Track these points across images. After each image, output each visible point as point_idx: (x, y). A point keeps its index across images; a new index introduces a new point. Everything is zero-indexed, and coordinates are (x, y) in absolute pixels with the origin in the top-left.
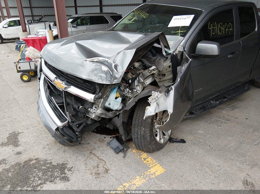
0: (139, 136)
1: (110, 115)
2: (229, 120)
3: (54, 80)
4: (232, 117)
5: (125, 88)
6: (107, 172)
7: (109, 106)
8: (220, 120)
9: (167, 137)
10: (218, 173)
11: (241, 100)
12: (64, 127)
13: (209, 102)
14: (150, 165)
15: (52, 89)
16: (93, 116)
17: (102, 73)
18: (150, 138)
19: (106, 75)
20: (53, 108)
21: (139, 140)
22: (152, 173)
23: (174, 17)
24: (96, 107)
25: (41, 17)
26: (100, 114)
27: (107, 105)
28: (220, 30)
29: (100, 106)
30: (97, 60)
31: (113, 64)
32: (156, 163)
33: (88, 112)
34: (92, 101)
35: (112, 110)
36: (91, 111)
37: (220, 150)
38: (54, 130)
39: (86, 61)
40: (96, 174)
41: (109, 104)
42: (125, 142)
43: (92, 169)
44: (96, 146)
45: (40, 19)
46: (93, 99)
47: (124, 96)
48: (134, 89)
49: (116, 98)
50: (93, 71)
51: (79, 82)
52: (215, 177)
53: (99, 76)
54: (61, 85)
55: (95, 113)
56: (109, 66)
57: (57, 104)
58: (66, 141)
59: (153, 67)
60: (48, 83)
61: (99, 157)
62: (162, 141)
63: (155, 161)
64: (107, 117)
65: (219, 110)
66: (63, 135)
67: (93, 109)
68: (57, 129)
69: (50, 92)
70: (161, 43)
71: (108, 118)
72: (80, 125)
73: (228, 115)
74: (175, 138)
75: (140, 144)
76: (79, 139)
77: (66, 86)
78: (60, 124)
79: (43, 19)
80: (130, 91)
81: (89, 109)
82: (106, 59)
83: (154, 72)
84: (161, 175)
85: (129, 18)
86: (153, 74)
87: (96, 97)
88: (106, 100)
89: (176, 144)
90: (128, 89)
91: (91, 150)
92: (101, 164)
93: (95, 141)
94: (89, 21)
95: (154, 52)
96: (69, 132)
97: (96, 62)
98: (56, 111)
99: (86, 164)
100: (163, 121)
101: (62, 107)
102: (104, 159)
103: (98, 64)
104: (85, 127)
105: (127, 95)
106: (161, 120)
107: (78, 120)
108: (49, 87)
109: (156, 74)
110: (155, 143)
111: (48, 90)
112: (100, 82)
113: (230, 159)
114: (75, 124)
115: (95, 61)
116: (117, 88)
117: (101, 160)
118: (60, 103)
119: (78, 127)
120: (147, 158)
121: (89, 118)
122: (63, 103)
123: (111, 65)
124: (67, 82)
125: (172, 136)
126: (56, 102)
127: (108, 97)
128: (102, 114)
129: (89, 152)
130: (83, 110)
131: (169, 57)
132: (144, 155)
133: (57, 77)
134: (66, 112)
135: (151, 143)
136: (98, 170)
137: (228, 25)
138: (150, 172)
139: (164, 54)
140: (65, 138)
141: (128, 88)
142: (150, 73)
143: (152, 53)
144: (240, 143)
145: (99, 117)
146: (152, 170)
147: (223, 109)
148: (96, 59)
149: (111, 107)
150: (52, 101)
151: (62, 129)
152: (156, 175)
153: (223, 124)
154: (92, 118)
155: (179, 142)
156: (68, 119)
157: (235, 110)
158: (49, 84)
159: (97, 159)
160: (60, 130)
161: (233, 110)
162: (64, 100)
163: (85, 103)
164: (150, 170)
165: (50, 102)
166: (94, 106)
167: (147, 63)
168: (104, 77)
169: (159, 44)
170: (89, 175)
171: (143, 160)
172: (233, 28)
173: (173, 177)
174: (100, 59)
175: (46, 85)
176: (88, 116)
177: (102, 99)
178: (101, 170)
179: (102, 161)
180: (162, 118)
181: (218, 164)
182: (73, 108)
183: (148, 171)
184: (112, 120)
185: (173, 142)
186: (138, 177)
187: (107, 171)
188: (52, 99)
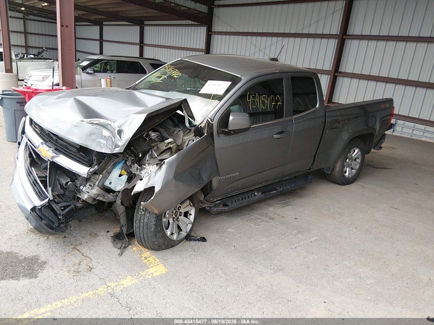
0: (142, 224)
1: (110, 197)
2: (273, 219)
3: (39, 146)
4: (279, 215)
5: (133, 163)
6: (90, 271)
7: (110, 186)
8: (261, 217)
9: (183, 234)
10: (232, 276)
11: (300, 197)
12: (43, 206)
13: (253, 193)
14: (150, 265)
15: (35, 157)
16: (85, 197)
17: (102, 138)
18: (156, 228)
19: (107, 142)
20: (32, 182)
21: (141, 229)
22: (149, 273)
23: (209, 82)
24: (90, 185)
25: (41, 50)
26: (96, 194)
27: (107, 183)
28: (263, 103)
29: (97, 184)
30: (98, 122)
31: (117, 129)
32: (160, 263)
33: (79, 191)
34: (86, 176)
35: (114, 192)
36: (83, 190)
37: (246, 251)
38: (29, 210)
39: (83, 121)
40: (75, 271)
41: (110, 183)
42: (126, 237)
43: (71, 266)
44: (85, 240)
45: (39, 53)
46: (86, 173)
47: (131, 174)
48: (144, 165)
49: (120, 175)
50: (91, 135)
51: (71, 151)
52: (226, 279)
53: (97, 142)
54: (46, 152)
55: (88, 193)
56: (112, 130)
57: (39, 177)
58: (43, 226)
59: (170, 140)
60: (31, 149)
61: (84, 254)
62: (175, 237)
63: (158, 261)
64: (105, 200)
65: (266, 206)
66: (41, 218)
67: (87, 187)
68: (34, 209)
69: (31, 161)
70: (184, 111)
71: (107, 201)
72: (65, 207)
73: (274, 213)
74: (195, 235)
75: (142, 236)
76: (62, 225)
77: (54, 155)
78: (38, 203)
79: (44, 55)
80: (139, 168)
81: (81, 187)
82: (109, 122)
83: (171, 146)
84: (161, 276)
85: (158, 75)
86: (170, 148)
87: (91, 171)
88: (106, 178)
89: (193, 243)
90: (136, 165)
91: (75, 246)
92: (85, 262)
93: (83, 236)
94: (115, 66)
95: (176, 121)
96: (48, 213)
97: (96, 124)
98: (35, 186)
99: (64, 260)
100: (180, 211)
101: (44, 182)
102: (90, 256)
103: (98, 127)
104: (71, 210)
105: (135, 172)
106: (177, 210)
107: (65, 201)
108: (30, 155)
109: (174, 148)
110: (162, 237)
111: (28, 159)
112: (98, 149)
113: (253, 262)
114: (60, 205)
115: (95, 122)
116: (123, 162)
117: (85, 256)
118: (43, 177)
119: (62, 210)
120: (149, 257)
121: (80, 199)
122: (46, 177)
123: (115, 129)
124: (56, 149)
125: (192, 234)
126: (37, 175)
127: (109, 173)
128: (99, 195)
129: (71, 247)
130: (73, 188)
131: (193, 129)
132: (147, 253)
133: (44, 142)
134: (48, 187)
135: (156, 235)
136: (79, 268)
137: (275, 98)
138: (147, 272)
139: (187, 124)
140: (43, 221)
141: (136, 163)
142: (166, 146)
143: (173, 121)
144: (274, 245)
145: (94, 199)
146: (151, 271)
147: (271, 205)
148: (96, 121)
149: (112, 187)
150: (31, 173)
151: (40, 209)
152: (154, 275)
153: (263, 223)
154: (84, 199)
155: (198, 240)
156: (50, 196)
157: (286, 208)
158: (31, 151)
159: (81, 255)
160: (37, 210)
161: (284, 207)
162: (48, 172)
163: (77, 179)
164: (148, 270)
165: (29, 174)
166: (88, 184)
167: (165, 134)
168: (104, 144)
169: (182, 111)
170: (65, 273)
171: (143, 258)
172: (283, 102)
173: (174, 279)
174: (102, 120)
175: (28, 153)
176: (79, 196)
177: (101, 175)
178: (83, 267)
179: (87, 258)
180: (180, 207)
181: (236, 266)
182: (60, 184)
183: (146, 271)
184: (112, 204)
185: (190, 240)
186: (130, 277)
187: (91, 269)
188: (32, 171)
